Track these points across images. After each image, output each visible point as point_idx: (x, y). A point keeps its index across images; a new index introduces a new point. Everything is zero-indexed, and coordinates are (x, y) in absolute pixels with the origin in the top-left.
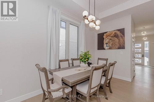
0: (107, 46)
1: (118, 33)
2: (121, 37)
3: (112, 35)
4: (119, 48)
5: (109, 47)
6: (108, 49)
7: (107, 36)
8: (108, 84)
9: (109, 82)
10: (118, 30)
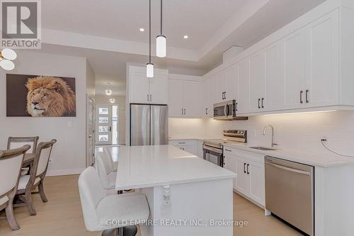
0: (35, 108)
1: (64, 84)
2: (69, 93)
3: (49, 86)
4: (65, 115)
5: (43, 111)
6: (39, 116)
7: (36, 86)
8: (38, 188)
9: (41, 183)
10: (64, 79)
